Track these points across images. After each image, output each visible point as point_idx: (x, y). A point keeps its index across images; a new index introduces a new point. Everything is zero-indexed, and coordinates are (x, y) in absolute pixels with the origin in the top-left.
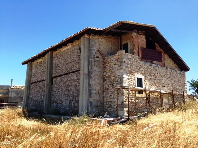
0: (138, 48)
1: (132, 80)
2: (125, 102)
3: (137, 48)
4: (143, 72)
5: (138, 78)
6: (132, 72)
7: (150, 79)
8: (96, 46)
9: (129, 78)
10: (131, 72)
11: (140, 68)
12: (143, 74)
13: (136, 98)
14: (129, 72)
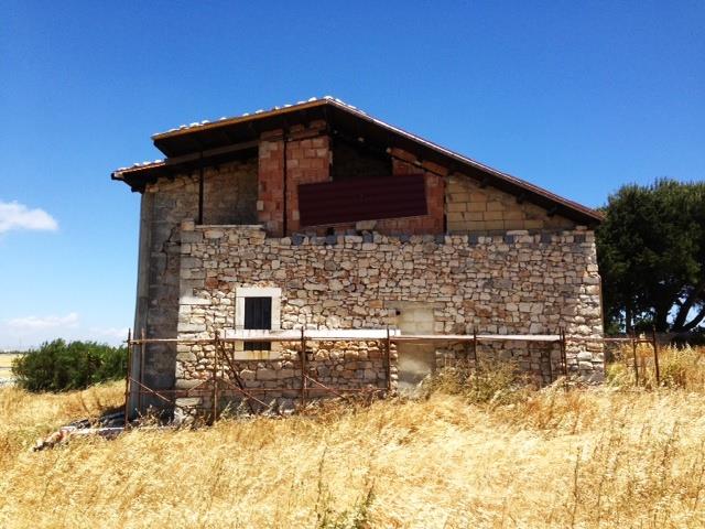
0: (281, 193)
1: (221, 308)
2: (179, 381)
3: (279, 194)
4: (281, 274)
5: (246, 299)
6: (222, 283)
7: (321, 293)
8: (172, 212)
9: (208, 302)
10: (218, 283)
11: (267, 260)
12: (279, 283)
13: (238, 365)
14: (207, 284)
